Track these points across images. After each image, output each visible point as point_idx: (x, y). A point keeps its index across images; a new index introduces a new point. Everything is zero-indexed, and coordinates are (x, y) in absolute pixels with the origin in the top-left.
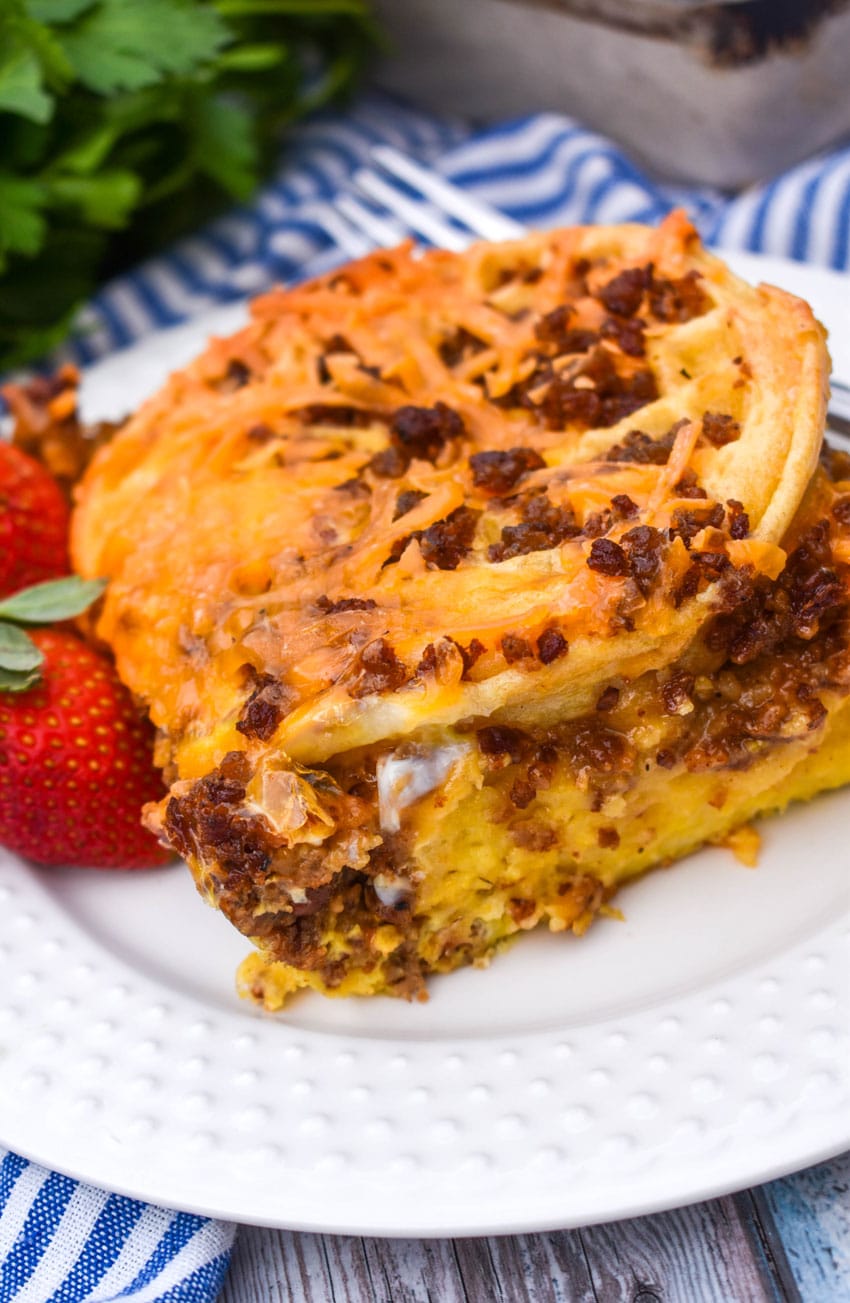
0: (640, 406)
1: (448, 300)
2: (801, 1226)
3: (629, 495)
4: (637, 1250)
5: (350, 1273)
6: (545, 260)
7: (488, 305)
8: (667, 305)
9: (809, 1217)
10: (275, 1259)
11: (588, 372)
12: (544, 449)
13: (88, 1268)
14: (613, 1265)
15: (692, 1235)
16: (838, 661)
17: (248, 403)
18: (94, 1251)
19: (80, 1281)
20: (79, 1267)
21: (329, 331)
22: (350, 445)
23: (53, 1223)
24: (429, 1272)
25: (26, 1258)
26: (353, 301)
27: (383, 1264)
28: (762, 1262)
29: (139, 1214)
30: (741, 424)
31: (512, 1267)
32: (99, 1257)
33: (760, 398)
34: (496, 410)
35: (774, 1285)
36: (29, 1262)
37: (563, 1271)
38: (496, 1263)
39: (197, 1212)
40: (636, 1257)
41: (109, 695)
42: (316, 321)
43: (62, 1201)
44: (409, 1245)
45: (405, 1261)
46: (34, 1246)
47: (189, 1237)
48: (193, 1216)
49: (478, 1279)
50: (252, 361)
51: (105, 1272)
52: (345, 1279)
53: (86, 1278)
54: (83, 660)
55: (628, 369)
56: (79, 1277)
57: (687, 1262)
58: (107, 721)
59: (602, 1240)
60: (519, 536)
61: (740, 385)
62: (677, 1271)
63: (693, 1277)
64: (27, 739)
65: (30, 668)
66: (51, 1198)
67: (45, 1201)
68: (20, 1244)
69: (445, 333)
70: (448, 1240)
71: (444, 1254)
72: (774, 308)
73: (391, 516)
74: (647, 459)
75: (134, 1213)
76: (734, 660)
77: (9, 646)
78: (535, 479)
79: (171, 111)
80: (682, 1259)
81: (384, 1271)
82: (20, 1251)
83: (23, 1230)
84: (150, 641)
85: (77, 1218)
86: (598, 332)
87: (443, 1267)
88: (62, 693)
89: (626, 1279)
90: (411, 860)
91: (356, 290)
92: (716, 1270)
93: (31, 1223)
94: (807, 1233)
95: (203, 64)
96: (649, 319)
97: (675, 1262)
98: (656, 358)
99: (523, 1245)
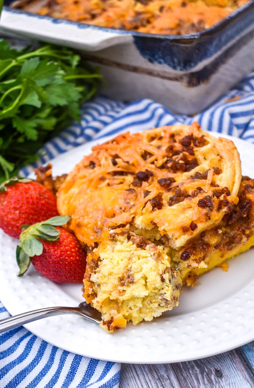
0: (196, 167)
1: (140, 145)
2: (251, 354)
3: (201, 187)
4: (214, 362)
5: (148, 373)
6: (163, 134)
7: (151, 145)
8: (197, 143)
9: (252, 351)
10: (130, 371)
11: (181, 159)
12: (175, 177)
13: (87, 376)
14: (209, 366)
15: (226, 358)
16: (248, 223)
17: (98, 171)
18: (88, 372)
19: (86, 379)
20: (85, 376)
21: (113, 153)
22: (124, 180)
23: (77, 366)
24: (167, 371)
25: (72, 375)
26: (117, 146)
27: (155, 370)
28: (243, 362)
29: (98, 363)
30: (222, 169)
31: (186, 368)
32: (90, 374)
33: (226, 163)
34: (159, 170)
35: (247, 367)
36: (72, 376)
37: (198, 368)
38: (182, 368)
39: (112, 361)
40: (214, 364)
41: (74, 242)
42: (109, 151)
43: (79, 361)
44: (161, 365)
45: (160, 369)
46: (73, 372)
47: (111, 367)
48: (111, 362)
49: (178, 372)
50: (95, 161)
51: (92, 377)
52: (147, 374)
53: (87, 379)
54: (67, 234)
55: (190, 158)
56: (85, 379)
57: (226, 364)
58: (74, 248)
59: (206, 361)
60: (174, 199)
61: (220, 160)
62: (224, 366)
63: (228, 367)
64: (56, 252)
65: (57, 235)
66: (76, 361)
67: (75, 361)
68: (70, 372)
69: (142, 152)
70: (170, 364)
71: (169, 366)
72: (224, 142)
73: (143, 197)
74: (202, 178)
75: (97, 363)
76: (228, 223)
77: (50, 231)
78: (174, 185)
80: (225, 363)
81: (156, 372)
82: (70, 374)
83: (70, 369)
84: (86, 229)
85: (83, 365)
86: (181, 150)
87: (170, 370)
88: (63, 241)
89: (213, 369)
91: (118, 143)
92: (233, 365)
93: (72, 367)
94: (252, 355)
96: (194, 147)
97: (223, 364)
98: (197, 155)
99: (187, 363)
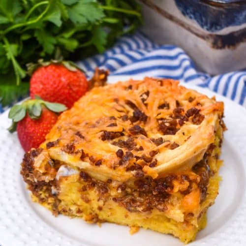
8: (196, 119)
11: (170, 123)
55: (177, 127)
61: (185, 141)
69: (166, 102)
73: (107, 126)
79: (89, 28)
90: (59, 187)
95: (97, 21)
96: (190, 120)
98: (182, 128)
